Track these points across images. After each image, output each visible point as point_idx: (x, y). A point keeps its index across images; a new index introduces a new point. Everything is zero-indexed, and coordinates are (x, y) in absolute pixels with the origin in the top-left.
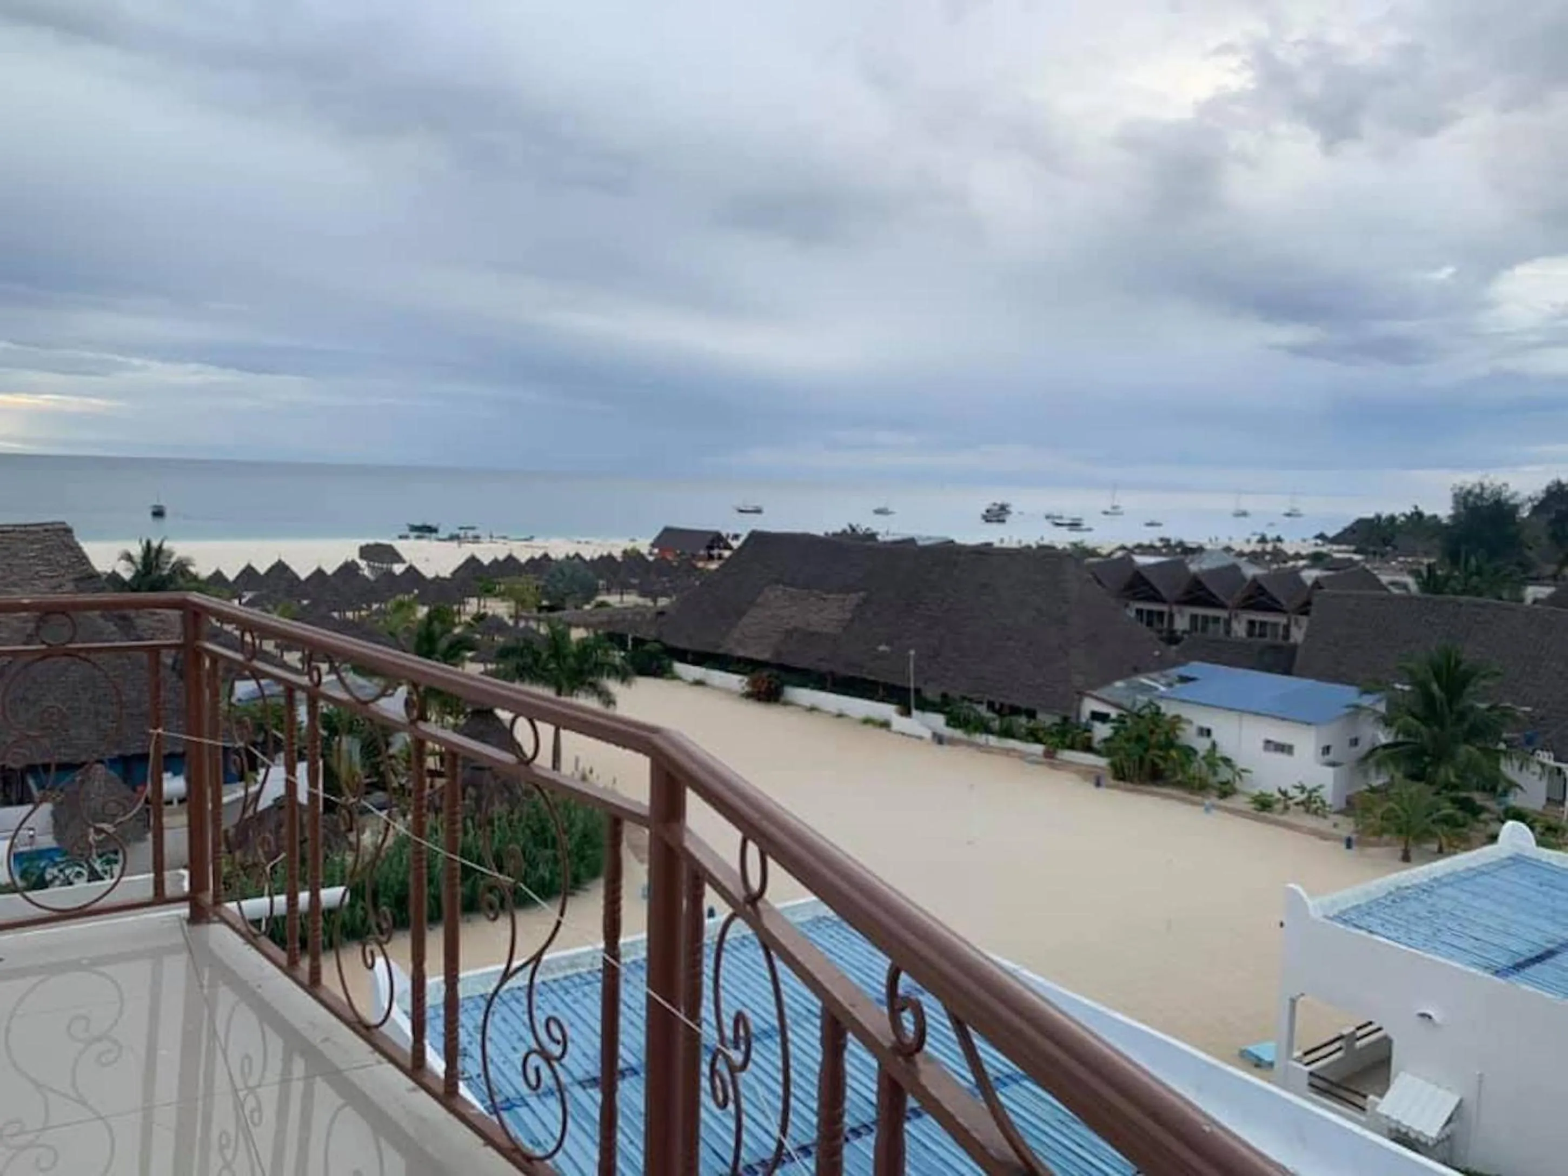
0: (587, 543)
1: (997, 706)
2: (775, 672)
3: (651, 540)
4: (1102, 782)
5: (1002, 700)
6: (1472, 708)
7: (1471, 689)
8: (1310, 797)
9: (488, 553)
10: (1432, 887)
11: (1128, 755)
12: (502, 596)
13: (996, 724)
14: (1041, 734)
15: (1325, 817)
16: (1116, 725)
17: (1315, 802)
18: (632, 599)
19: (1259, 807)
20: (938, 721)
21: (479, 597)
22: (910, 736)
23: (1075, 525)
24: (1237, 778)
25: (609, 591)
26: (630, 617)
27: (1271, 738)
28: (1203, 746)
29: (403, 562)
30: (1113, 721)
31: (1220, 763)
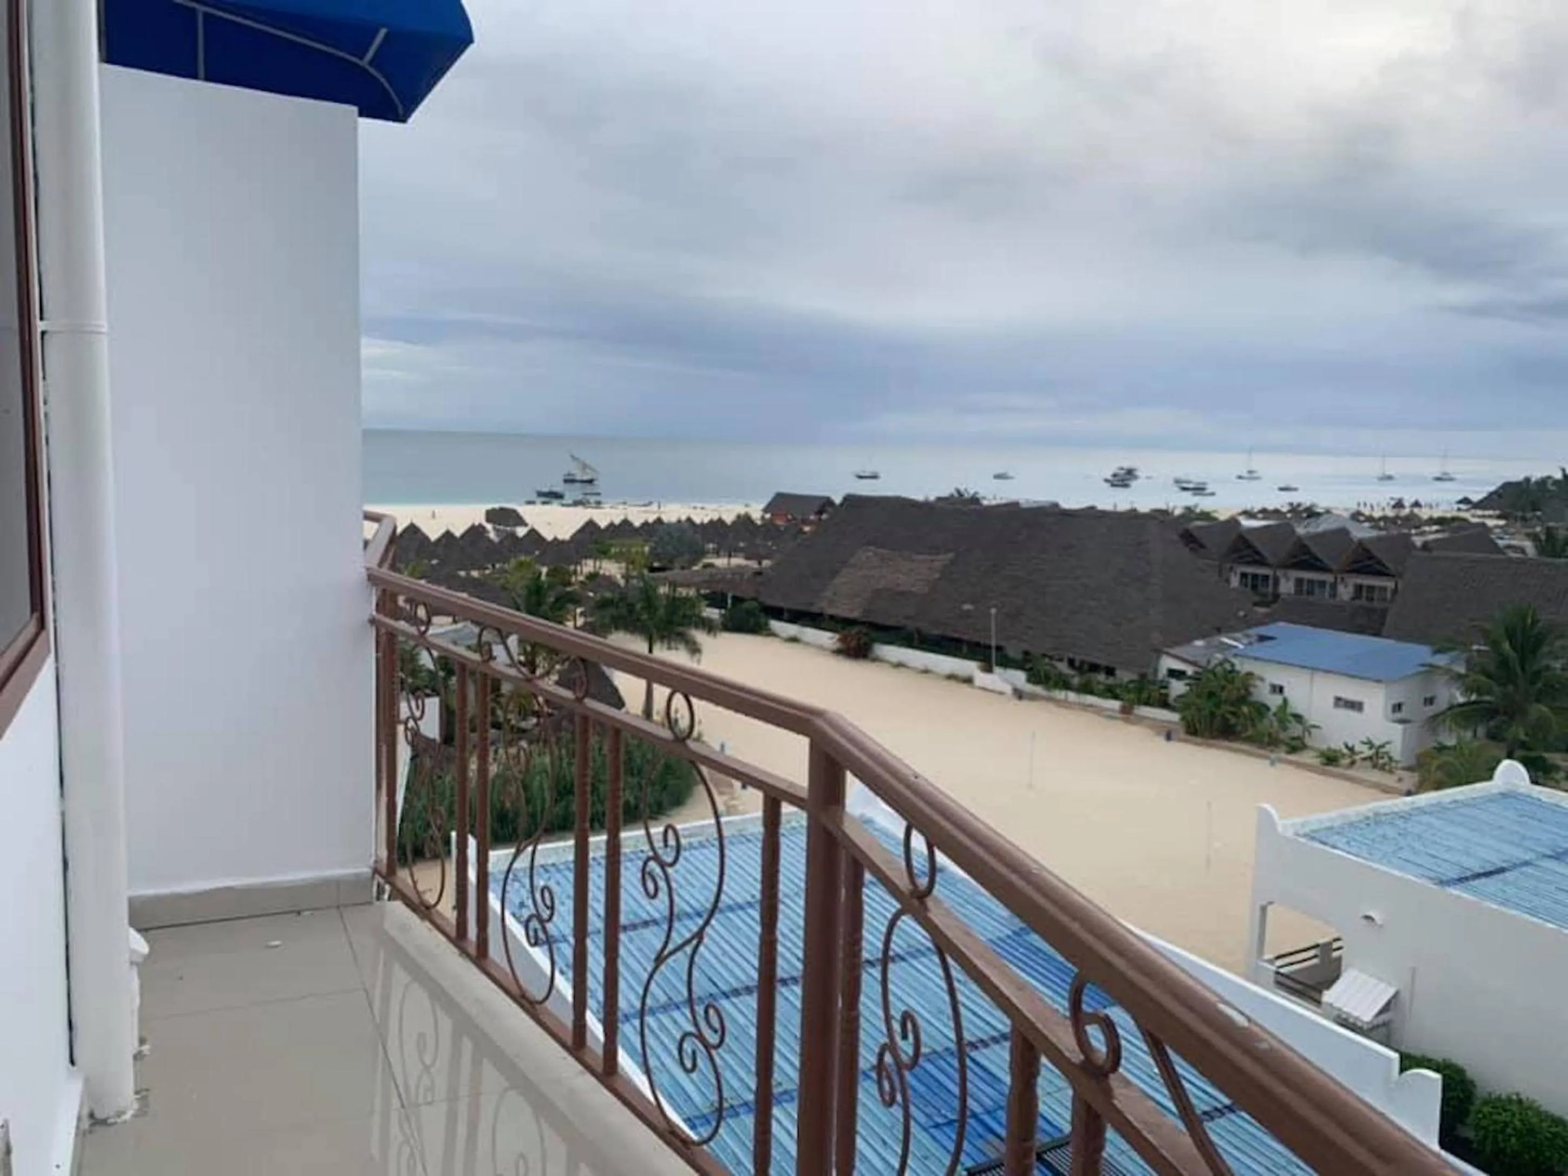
0: (703, 508)
1: (1077, 664)
2: (864, 630)
3: (762, 506)
4: (1173, 735)
5: (1084, 657)
6: (1548, 668)
7: (1545, 649)
8: (1377, 753)
9: (604, 517)
10: (1410, 815)
11: (1199, 710)
12: (617, 558)
13: (1076, 681)
14: (1118, 691)
15: (1391, 772)
16: (1192, 682)
17: (1382, 758)
18: (738, 561)
19: (1324, 761)
20: (1019, 677)
21: (595, 559)
22: (992, 691)
23: (1199, 490)
24: (1307, 734)
25: (717, 553)
26: (729, 576)
27: (1343, 695)
28: (1274, 701)
29: (526, 525)
30: (1190, 678)
31: (1291, 718)
